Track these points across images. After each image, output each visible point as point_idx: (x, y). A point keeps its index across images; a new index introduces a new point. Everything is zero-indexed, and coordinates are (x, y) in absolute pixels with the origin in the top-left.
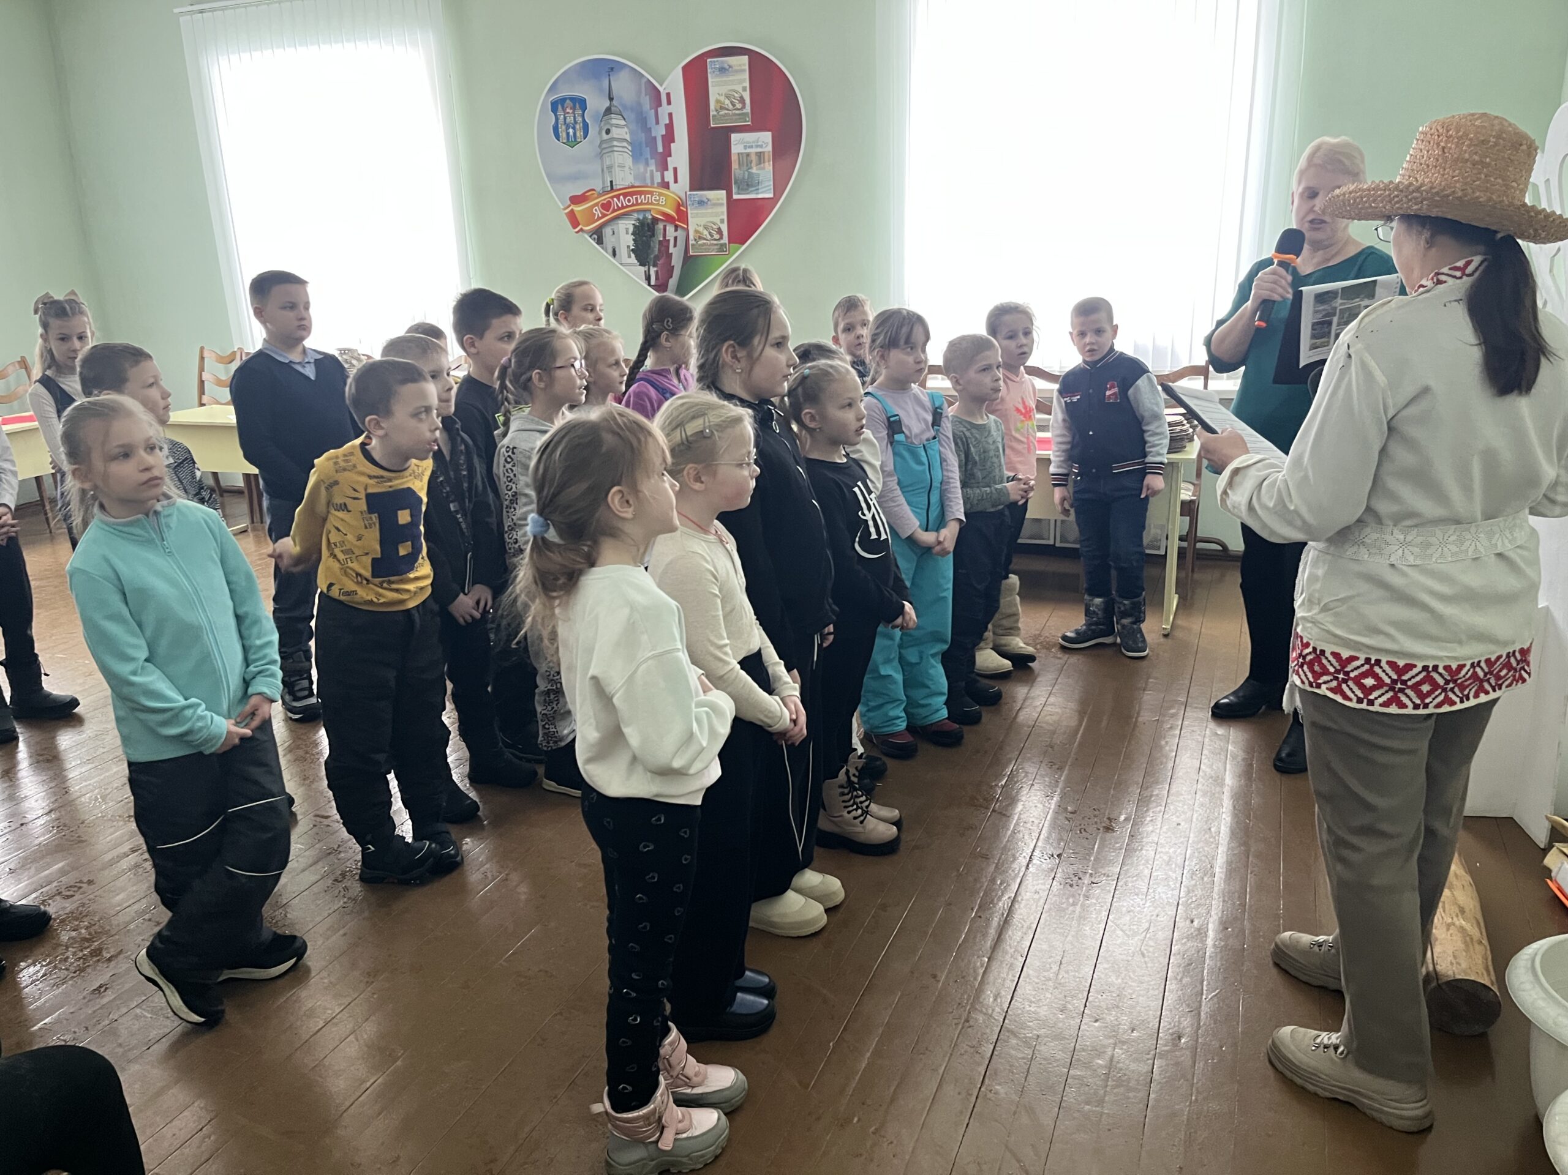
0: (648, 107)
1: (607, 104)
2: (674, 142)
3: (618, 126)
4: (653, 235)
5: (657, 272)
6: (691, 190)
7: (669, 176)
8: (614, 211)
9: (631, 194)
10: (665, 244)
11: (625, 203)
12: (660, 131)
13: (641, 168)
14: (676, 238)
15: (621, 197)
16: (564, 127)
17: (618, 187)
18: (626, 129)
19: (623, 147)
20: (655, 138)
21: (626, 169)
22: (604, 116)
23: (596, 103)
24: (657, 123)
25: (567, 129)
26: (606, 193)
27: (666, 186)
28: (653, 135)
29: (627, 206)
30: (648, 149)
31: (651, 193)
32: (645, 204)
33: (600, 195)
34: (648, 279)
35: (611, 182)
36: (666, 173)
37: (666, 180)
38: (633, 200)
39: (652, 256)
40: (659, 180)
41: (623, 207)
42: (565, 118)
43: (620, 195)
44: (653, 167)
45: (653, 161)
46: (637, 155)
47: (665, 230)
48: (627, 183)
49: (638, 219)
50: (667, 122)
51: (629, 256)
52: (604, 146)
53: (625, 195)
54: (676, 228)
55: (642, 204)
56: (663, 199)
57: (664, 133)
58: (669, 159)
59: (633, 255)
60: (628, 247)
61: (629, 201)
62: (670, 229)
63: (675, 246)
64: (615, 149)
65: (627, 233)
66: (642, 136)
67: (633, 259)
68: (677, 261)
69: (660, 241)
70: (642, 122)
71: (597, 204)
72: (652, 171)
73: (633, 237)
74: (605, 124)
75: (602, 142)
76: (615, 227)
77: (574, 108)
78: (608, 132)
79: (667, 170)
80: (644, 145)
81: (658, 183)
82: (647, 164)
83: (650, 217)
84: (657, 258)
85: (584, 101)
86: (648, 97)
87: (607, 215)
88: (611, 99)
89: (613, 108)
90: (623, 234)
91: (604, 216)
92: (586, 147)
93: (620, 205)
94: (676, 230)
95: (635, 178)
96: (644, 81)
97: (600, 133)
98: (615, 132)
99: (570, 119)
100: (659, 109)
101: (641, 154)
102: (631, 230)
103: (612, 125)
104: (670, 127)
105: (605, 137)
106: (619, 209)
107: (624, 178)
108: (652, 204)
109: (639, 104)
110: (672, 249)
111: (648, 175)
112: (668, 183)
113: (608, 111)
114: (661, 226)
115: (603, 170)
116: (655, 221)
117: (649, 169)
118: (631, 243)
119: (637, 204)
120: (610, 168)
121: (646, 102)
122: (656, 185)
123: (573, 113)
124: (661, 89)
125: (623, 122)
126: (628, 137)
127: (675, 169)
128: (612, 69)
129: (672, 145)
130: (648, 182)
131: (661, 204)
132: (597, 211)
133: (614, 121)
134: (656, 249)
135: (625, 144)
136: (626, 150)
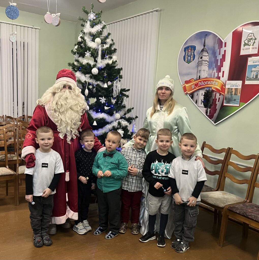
0: (217, 48)
1: (203, 48)
2: (225, 61)
3: (205, 56)
4: (211, 97)
5: (210, 110)
6: (228, 80)
7: (221, 74)
8: (199, 87)
9: (206, 81)
10: (215, 100)
11: (203, 84)
12: (220, 57)
13: (211, 71)
14: (219, 98)
15: (202, 82)
16: (187, 57)
17: (202, 78)
18: (208, 57)
19: (206, 63)
20: (218, 59)
21: (206, 72)
22: (201, 52)
23: (199, 48)
24: (220, 54)
25: (188, 57)
26: (197, 80)
27: (219, 78)
28: (217, 59)
29: (204, 85)
30: (215, 64)
31: (213, 81)
32: (210, 85)
33: (195, 81)
34: (207, 113)
35: (200, 76)
36: (219, 73)
37: (219, 76)
38: (206, 83)
39: (209, 104)
40: (217, 76)
41: (202, 85)
42: (188, 53)
43: (202, 81)
44: (215, 71)
45: (216, 68)
46: (210, 67)
47: (216, 95)
48: (205, 77)
49: (207, 90)
50: (223, 54)
51: (201, 104)
52: (199, 63)
53: (203, 81)
54: (220, 94)
55: (209, 84)
56: (217, 83)
57: (221, 58)
58: (222, 68)
59: (203, 103)
60: (202, 100)
61: (205, 83)
62: (218, 95)
63: (219, 101)
64: (203, 64)
65: (202, 95)
66: (213, 59)
67: (202, 105)
68: (218, 107)
69: (213, 99)
70: (214, 54)
71: (193, 84)
72: (214, 73)
73: (203, 97)
74: (201, 55)
75: (199, 62)
76: (198, 93)
77: (191, 50)
78: (201, 58)
79: (220, 72)
80: (213, 62)
81: (216, 77)
82: (213, 70)
83: (211, 90)
84: (211, 105)
85: (195, 47)
86: (218, 44)
87: (196, 88)
88: (204, 46)
89: (204, 49)
90: (201, 96)
91: (195, 88)
92: (193, 64)
93: (201, 85)
94: (220, 95)
95: (208, 75)
96: (217, 38)
97: (199, 58)
98: (204, 58)
99: (189, 54)
100: (221, 49)
101: (212, 66)
102: (203, 94)
103: (203, 55)
104: (224, 56)
105: (200, 60)
106: (201, 86)
107: (204, 75)
108: (213, 85)
109: (214, 47)
110: (217, 103)
111: (213, 74)
112: (220, 77)
113: (203, 51)
114: (214, 93)
115: (197, 72)
116: (213, 91)
117: (213, 72)
118: (203, 99)
119: (207, 85)
120: (200, 71)
121: (217, 47)
122: (215, 78)
123: (191, 51)
124: (223, 41)
125: (207, 54)
126: (208, 60)
127: (223, 72)
128: (207, 35)
129: (224, 62)
130: (213, 76)
131: (216, 85)
132: (193, 87)
133: (204, 54)
134: (211, 102)
135: (207, 62)
136: (206, 64)
